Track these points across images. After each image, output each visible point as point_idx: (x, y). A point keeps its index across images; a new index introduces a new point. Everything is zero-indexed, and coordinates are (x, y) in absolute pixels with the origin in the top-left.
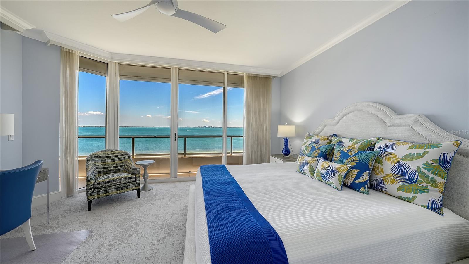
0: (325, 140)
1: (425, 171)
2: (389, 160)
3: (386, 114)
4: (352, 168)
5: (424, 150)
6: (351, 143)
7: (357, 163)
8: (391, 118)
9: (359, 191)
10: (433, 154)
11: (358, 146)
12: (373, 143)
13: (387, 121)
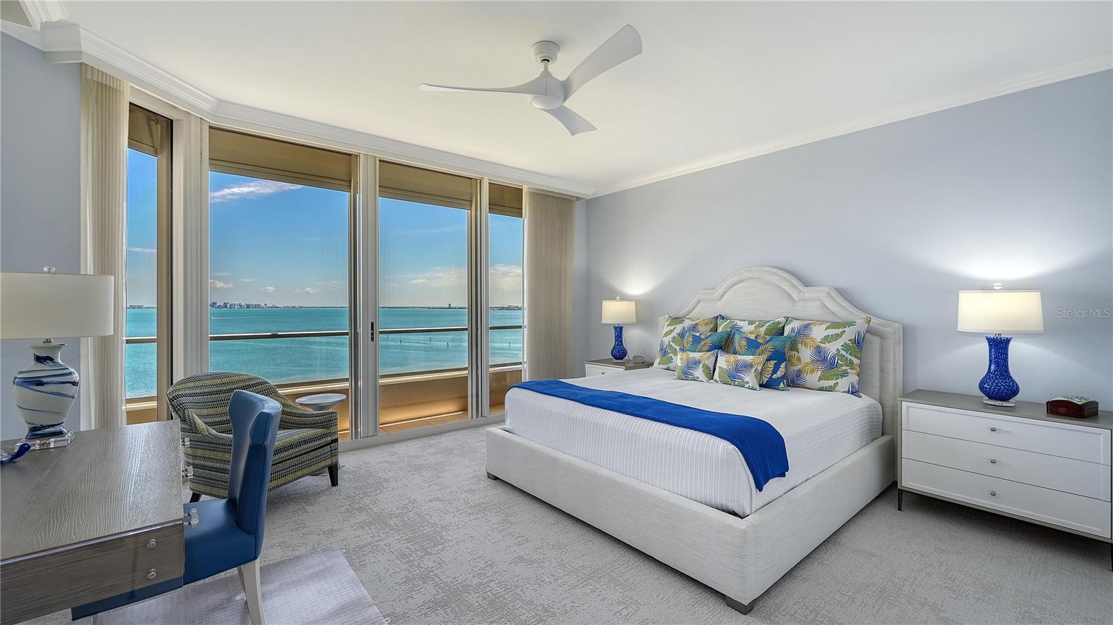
0: (706, 324)
1: (844, 353)
2: (806, 345)
3: (794, 286)
4: (768, 360)
5: (841, 330)
6: (752, 328)
7: (773, 353)
8: (800, 291)
9: (778, 389)
10: (850, 333)
11: (763, 330)
12: (781, 325)
13: (795, 296)
